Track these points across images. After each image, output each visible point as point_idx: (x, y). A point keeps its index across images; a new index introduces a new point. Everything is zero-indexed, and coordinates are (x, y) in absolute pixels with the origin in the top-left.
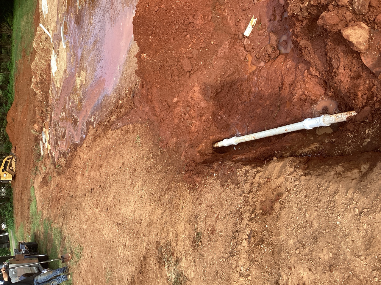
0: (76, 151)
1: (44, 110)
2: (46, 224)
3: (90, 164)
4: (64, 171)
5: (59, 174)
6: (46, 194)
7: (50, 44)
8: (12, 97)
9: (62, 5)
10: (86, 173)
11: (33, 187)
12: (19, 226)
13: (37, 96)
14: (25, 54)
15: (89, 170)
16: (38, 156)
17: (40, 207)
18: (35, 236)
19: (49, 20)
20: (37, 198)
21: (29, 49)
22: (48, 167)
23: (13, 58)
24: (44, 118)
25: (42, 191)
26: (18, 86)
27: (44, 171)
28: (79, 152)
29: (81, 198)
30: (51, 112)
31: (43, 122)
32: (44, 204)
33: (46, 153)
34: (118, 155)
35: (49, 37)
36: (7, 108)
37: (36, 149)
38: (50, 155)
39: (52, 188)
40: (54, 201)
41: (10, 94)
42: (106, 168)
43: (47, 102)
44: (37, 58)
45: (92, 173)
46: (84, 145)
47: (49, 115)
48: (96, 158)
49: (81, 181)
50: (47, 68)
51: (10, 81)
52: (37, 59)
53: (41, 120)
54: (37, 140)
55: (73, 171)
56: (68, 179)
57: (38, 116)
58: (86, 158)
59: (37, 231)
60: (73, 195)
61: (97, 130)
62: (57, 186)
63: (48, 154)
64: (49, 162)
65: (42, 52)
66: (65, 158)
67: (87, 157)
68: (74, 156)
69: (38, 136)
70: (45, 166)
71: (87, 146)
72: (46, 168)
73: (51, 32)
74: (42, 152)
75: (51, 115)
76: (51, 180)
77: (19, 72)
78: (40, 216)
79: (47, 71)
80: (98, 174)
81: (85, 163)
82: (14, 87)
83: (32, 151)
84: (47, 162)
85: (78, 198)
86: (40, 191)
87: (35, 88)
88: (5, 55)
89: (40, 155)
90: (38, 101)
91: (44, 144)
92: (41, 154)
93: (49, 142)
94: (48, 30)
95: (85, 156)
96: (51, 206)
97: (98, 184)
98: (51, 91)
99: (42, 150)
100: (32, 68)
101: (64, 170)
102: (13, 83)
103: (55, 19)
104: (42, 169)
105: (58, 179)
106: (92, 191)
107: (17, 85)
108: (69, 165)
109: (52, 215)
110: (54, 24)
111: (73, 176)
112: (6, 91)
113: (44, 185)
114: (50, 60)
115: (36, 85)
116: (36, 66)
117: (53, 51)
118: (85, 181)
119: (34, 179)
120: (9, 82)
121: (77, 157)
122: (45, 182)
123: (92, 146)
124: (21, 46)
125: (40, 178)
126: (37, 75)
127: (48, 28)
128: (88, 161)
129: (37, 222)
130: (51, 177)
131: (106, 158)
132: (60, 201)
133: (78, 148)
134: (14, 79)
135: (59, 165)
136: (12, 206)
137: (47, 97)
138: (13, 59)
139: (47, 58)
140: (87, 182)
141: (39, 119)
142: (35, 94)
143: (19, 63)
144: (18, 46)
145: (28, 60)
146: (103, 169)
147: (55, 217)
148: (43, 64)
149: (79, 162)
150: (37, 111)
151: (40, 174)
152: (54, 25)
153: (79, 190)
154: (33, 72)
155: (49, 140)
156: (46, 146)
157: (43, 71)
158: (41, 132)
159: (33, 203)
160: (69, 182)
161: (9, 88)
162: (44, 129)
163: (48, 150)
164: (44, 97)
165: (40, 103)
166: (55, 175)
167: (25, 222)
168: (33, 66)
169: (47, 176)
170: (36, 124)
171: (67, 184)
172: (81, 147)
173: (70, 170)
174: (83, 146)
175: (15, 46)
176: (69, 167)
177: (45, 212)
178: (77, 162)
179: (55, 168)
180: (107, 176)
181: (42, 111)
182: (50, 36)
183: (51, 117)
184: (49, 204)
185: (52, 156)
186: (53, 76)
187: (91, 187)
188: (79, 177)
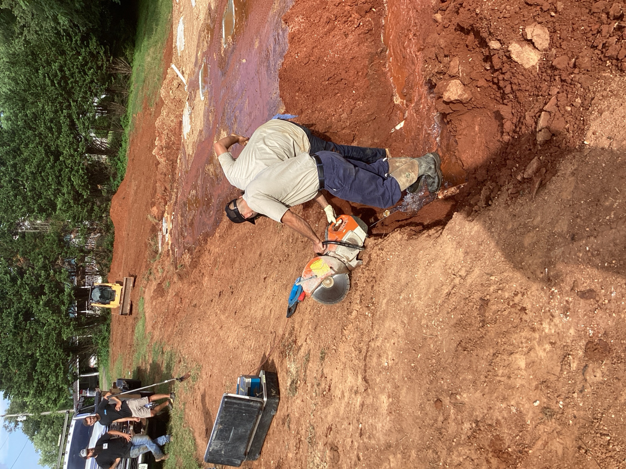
1: (168, 187)
2: (156, 349)
3: (222, 259)
4: (187, 273)
5: (180, 277)
6: (160, 308)
7: (183, 93)
8: (123, 167)
9: (203, 40)
10: (216, 272)
11: (143, 298)
12: (116, 359)
13: (160, 166)
14: (147, 104)
16: (153, 254)
17: (149, 328)
18: (139, 371)
19: (185, 59)
20: (147, 314)
21: (154, 97)
22: (166, 268)
23: (130, 109)
24: (168, 198)
25: (154, 303)
26: (133, 152)
27: (160, 274)
28: (209, 244)
29: (206, 306)
30: (178, 189)
31: (166, 204)
32: (156, 322)
33: (166, 249)
34: (256, 245)
35: (183, 83)
36: (116, 183)
37: (152, 243)
38: (171, 252)
39: (169, 298)
40: (171, 316)
41: (121, 162)
43: (173, 175)
44: (164, 112)
45: (223, 272)
46: (216, 234)
47: (173, 194)
48: (229, 251)
49: (209, 284)
50: (177, 127)
51: (123, 144)
52: (165, 114)
53: (163, 201)
54: (155, 230)
55: (200, 270)
56: (192, 283)
57: (159, 195)
58: (217, 253)
59: (142, 363)
62: (177, 295)
63: (169, 250)
64: (167, 263)
65: (172, 103)
66: (191, 254)
67: (219, 250)
68: (203, 251)
69: (157, 224)
70: (163, 268)
71: (220, 236)
72: (164, 270)
73: (186, 76)
74: (160, 248)
76: (169, 287)
77: (136, 131)
78: (149, 340)
79: (177, 131)
80: (230, 271)
81: (215, 260)
82: (128, 152)
83: (146, 246)
84: (166, 263)
85: (202, 307)
86: (152, 303)
87: (158, 154)
88: (119, 104)
89: (156, 252)
90: (161, 174)
91: (164, 236)
92: (158, 251)
93: (171, 233)
94: (183, 73)
95: (217, 250)
96: (165, 323)
97: (228, 285)
98: (180, 159)
99: (160, 245)
100: (156, 125)
101: (188, 271)
102: (126, 146)
103: (193, 60)
104: (158, 271)
105: (179, 285)
106: (220, 295)
107: (132, 149)
108: (195, 264)
109: (165, 336)
110: (191, 66)
111: (198, 279)
112: (115, 158)
113: (159, 295)
114: (181, 116)
115: (160, 150)
116: (163, 123)
117: (187, 103)
118: (213, 284)
119: (145, 288)
120: (121, 145)
121: (206, 253)
122: (160, 291)
123: (227, 236)
124: (142, 92)
125: (154, 285)
126: (163, 136)
127: (182, 71)
128: (219, 257)
129: (144, 349)
130: (170, 283)
131: (242, 249)
132: (178, 315)
133: (209, 239)
134: (128, 140)
135: (182, 265)
136: (108, 331)
137: (174, 168)
138: (129, 112)
139: (177, 113)
140: (216, 284)
141: (160, 200)
142: (158, 163)
143: (137, 117)
144: (138, 92)
145: (151, 114)
146: (237, 265)
147: (169, 337)
148: (172, 121)
149: (207, 259)
150: (158, 188)
151: (155, 279)
152: (191, 68)
153: (204, 297)
154: (158, 131)
156: (167, 239)
157: (172, 131)
158: (162, 219)
159: (140, 323)
160: (192, 288)
161: (120, 154)
162: (166, 215)
163: (168, 245)
164: (170, 168)
165: (163, 176)
166: (175, 279)
167: (127, 352)
168: (158, 123)
169: (164, 282)
170: (155, 207)
171: (190, 291)
173: (195, 271)
174: (214, 236)
175: (134, 93)
176: (195, 267)
177: (157, 333)
178: (205, 259)
179: (176, 269)
180: (240, 273)
181: (166, 188)
182: (185, 81)
184: (163, 320)
185: (173, 254)
186: (184, 138)
187: (220, 289)
188: (206, 278)
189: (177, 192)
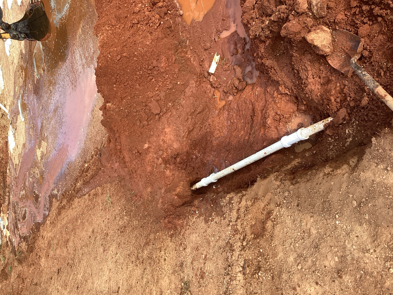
0: (39, 231)
1: (2, 193)
3: (55, 241)
4: (26, 258)
5: (20, 262)
6: (6, 289)
7: (7, 120)
10: (51, 253)
15: (54, 248)
19: (5, 96)
22: (7, 256)
24: (2, 201)
27: (2, 262)
28: (41, 231)
29: (47, 283)
30: (10, 193)
33: (5, 241)
34: (87, 224)
35: (6, 113)
38: (9, 243)
39: (12, 280)
42: (73, 241)
43: (4, 183)
45: (58, 252)
46: (47, 222)
47: (7, 197)
48: (62, 234)
49: (46, 264)
50: (4, 146)
55: (37, 254)
56: (31, 265)
58: (50, 237)
60: (37, 283)
61: (61, 202)
62: (19, 276)
63: (7, 242)
66: (27, 242)
67: (51, 234)
68: (37, 238)
70: (4, 257)
71: (51, 223)
72: (5, 258)
73: (8, 107)
75: (9, 196)
76: (11, 271)
79: (4, 149)
80: (65, 250)
81: (49, 242)
84: (7, 252)
85: (43, 285)
93: (7, 228)
94: (5, 106)
95: (49, 234)
97: (65, 262)
98: (9, 169)
101: (26, 256)
103: (12, 94)
105: (20, 268)
106: (58, 272)
108: (31, 249)
110: (11, 99)
111: (36, 261)
113: (3, 279)
114: (7, 137)
117: (11, 126)
118: (50, 263)
121: (40, 238)
122: (4, 275)
123: (57, 221)
127: (4, 104)
128: (53, 239)
130: (11, 268)
131: (74, 229)
133: (41, 227)
135: (20, 252)
137: (5, 178)
139: (3, 136)
140: (53, 263)
146: (71, 244)
149: (42, 243)
152: (11, 100)
153: (44, 275)
155: (8, 225)
156: (5, 233)
160: (32, 269)
162: (2, 214)
163: (6, 237)
164: (1, 178)
166: (16, 264)
169: (7, 268)
171: (30, 272)
172: (44, 225)
173: (32, 255)
174: (46, 224)
176: (32, 252)
178: (40, 243)
179: (16, 255)
180: (75, 250)
182: (7, 111)
183: (9, 199)
185: (12, 243)
186: (11, 153)
187: (57, 267)
188: (43, 260)
189: (10, 195)
